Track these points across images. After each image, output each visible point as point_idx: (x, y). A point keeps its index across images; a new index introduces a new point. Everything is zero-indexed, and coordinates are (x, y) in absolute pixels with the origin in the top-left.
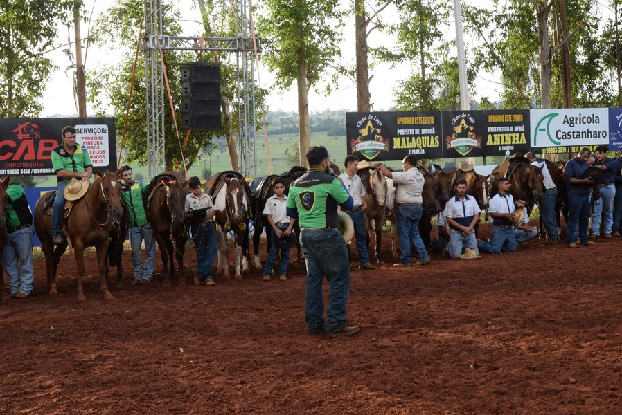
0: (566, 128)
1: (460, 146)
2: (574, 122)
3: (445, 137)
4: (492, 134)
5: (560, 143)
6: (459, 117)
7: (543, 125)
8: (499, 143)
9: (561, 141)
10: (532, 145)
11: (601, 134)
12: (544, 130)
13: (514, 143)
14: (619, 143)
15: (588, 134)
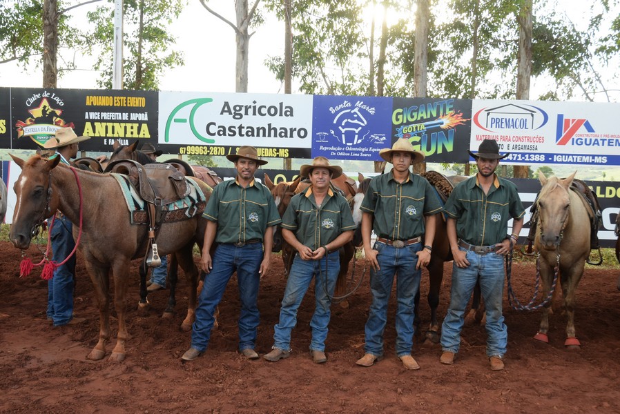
0: (227, 121)
1: (39, 135)
2: (243, 112)
3: (15, 122)
4: (93, 121)
5: (213, 141)
6: (38, 96)
7: (184, 113)
8: (103, 135)
9: (216, 137)
10: (161, 141)
11: (295, 133)
12: (184, 121)
13: (129, 135)
14: (333, 148)
15: (270, 131)
